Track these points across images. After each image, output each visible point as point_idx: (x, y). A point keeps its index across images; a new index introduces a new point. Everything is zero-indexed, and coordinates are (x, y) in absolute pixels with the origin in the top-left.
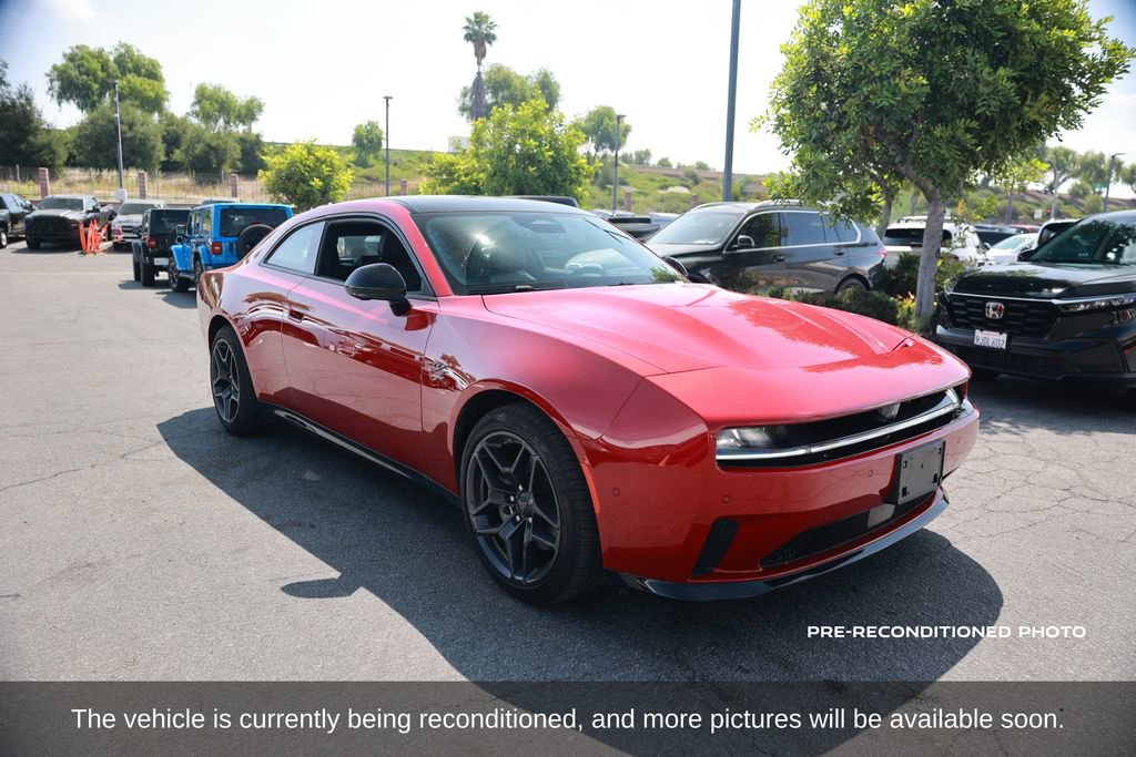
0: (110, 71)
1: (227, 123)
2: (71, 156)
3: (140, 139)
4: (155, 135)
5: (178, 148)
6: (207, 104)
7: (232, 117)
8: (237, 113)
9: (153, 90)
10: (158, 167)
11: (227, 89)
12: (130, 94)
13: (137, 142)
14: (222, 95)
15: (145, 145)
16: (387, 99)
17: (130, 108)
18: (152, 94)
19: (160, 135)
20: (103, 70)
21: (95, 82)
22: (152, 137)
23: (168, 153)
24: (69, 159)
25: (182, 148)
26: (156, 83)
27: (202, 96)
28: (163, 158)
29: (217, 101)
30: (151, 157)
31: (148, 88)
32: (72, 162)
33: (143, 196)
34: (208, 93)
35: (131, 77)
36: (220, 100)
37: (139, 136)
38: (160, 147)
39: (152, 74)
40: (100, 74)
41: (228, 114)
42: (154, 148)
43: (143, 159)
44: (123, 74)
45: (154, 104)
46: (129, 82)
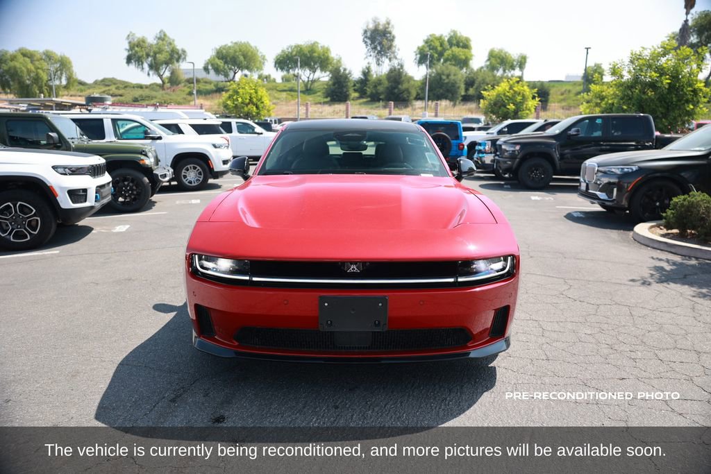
0: (444, 46)
1: (504, 71)
2: (418, 94)
3: (452, 83)
4: (460, 81)
5: (472, 87)
6: (493, 60)
7: (508, 67)
8: (511, 64)
9: (464, 55)
10: (460, 98)
11: (506, 50)
12: (452, 58)
13: (450, 85)
14: (502, 54)
15: (454, 86)
16: (587, 49)
17: (450, 67)
18: (463, 57)
19: (463, 80)
20: (441, 45)
21: (436, 53)
22: (458, 82)
23: (467, 90)
24: (417, 95)
25: (474, 87)
26: (466, 50)
27: (492, 55)
28: (463, 93)
29: (499, 58)
30: (457, 92)
31: (461, 53)
32: (418, 98)
33: (436, 116)
34: (494, 55)
35: (455, 49)
36: (501, 57)
37: (452, 81)
38: (463, 86)
39: (465, 45)
40: (439, 48)
41: (505, 65)
42: (459, 88)
43: (453, 94)
44: (451, 47)
45: (464, 63)
46: (452, 51)
